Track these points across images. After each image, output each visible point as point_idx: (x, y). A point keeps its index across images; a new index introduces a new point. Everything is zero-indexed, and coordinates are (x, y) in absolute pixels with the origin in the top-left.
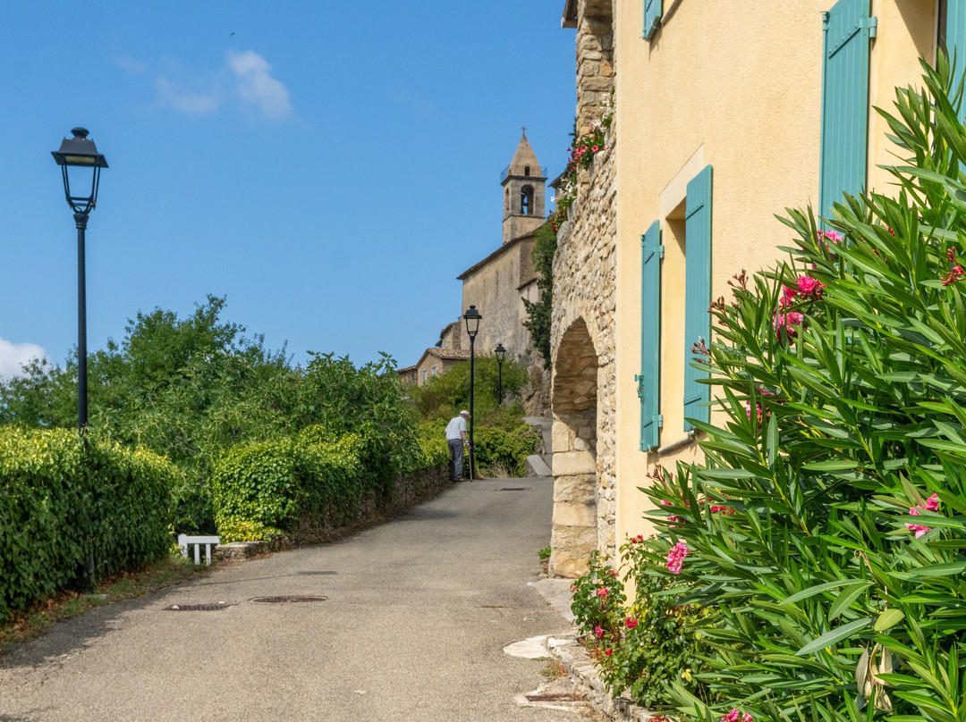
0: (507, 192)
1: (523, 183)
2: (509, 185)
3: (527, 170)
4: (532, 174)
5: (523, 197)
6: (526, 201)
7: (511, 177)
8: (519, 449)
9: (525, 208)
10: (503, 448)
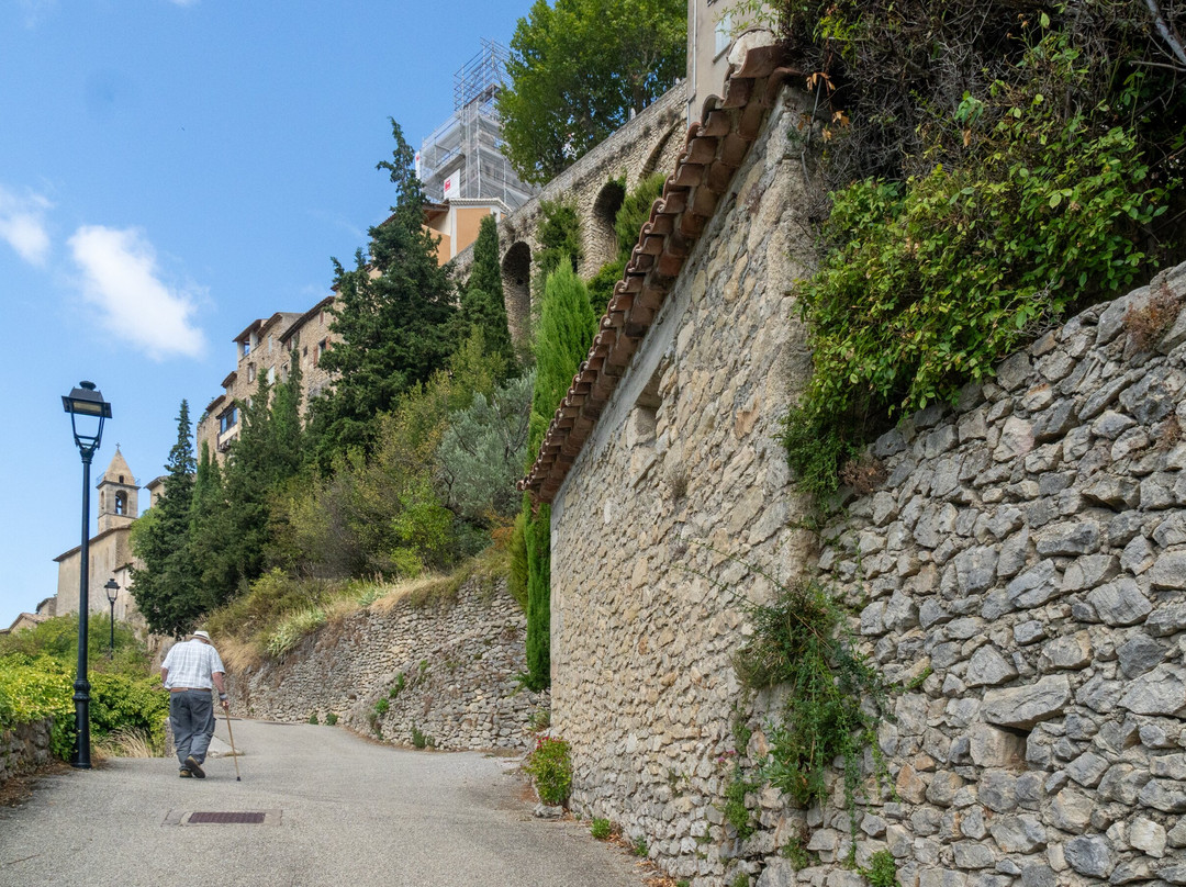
0: (103, 494)
1: (118, 489)
2: (104, 489)
3: (121, 478)
4: (125, 482)
5: (117, 501)
6: (120, 503)
7: (105, 482)
8: (153, 706)
9: (119, 510)
10: (127, 703)
